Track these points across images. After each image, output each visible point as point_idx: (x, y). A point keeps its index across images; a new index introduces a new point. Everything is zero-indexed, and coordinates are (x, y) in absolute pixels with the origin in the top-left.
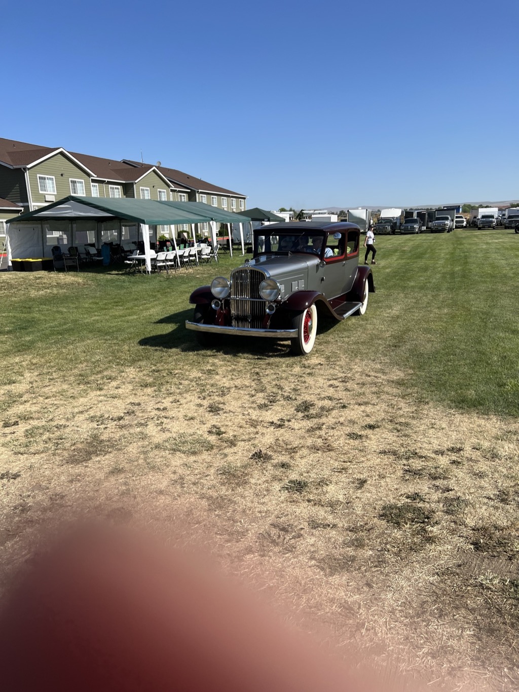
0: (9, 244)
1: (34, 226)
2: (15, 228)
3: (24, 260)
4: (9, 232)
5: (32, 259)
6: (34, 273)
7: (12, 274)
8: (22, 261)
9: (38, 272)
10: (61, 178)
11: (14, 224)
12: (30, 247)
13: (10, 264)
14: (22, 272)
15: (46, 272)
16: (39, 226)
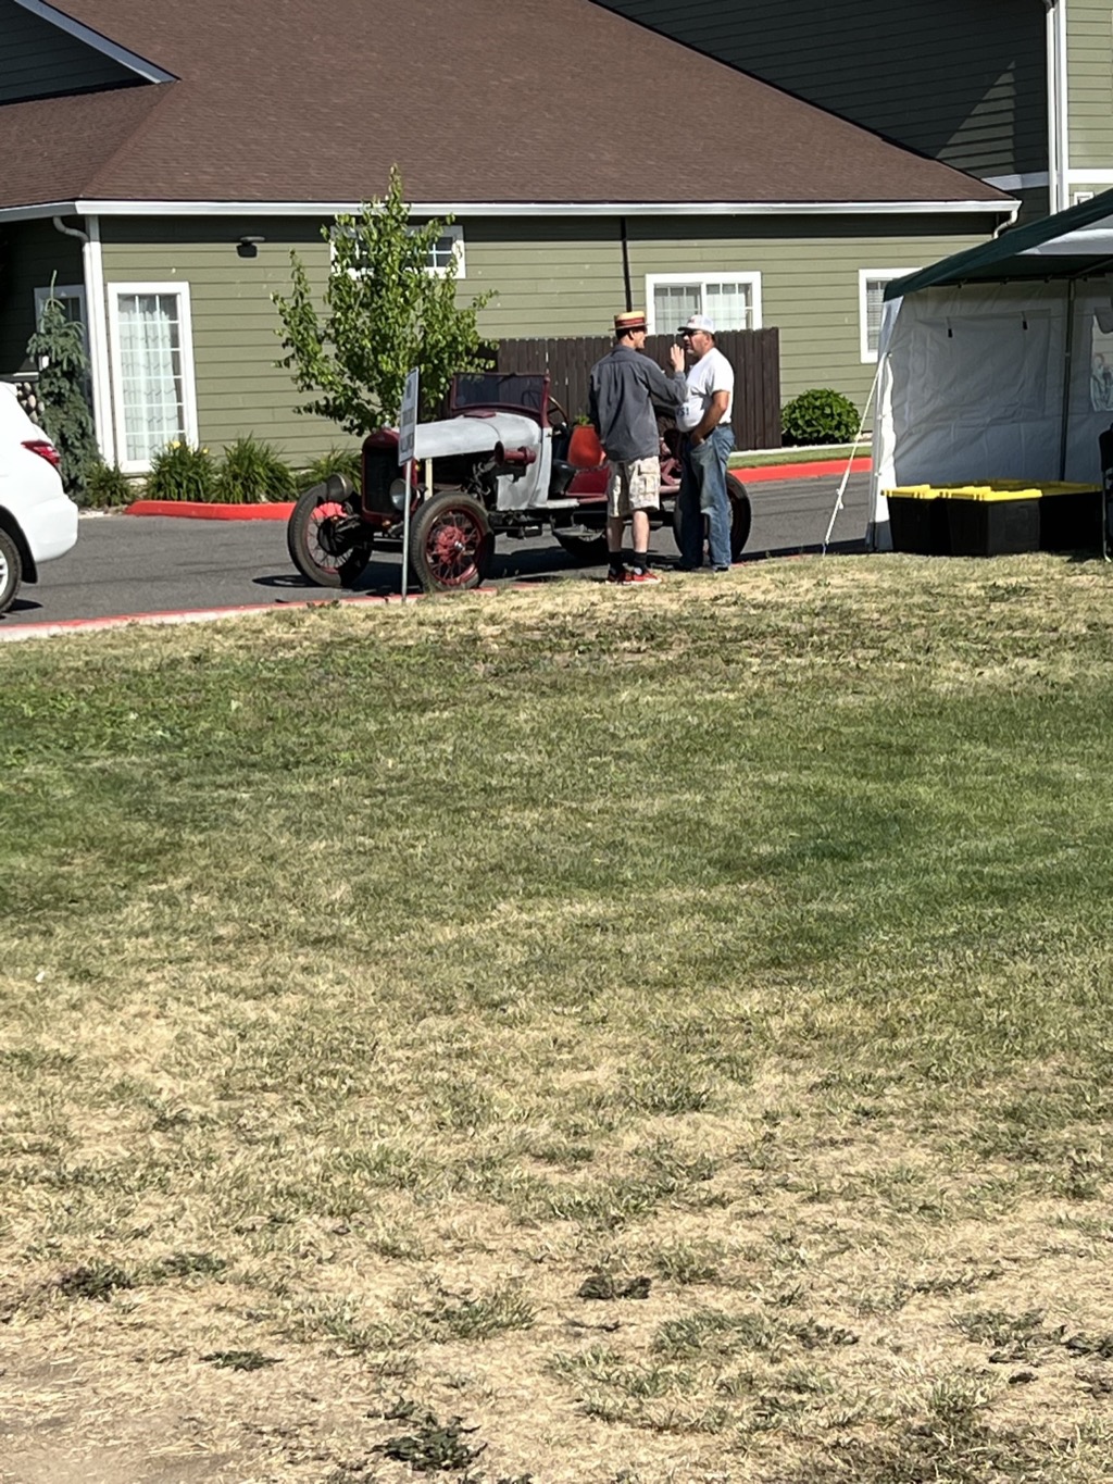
0: (887, 408)
1: (1027, 306)
2: (929, 324)
3: (949, 493)
4: (895, 343)
5: (995, 489)
6: (993, 563)
7: (880, 568)
8: (939, 501)
9: (1014, 558)
11: (924, 298)
12: (994, 422)
13: (882, 514)
14: (933, 560)
15: (1056, 559)
16: (1057, 306)
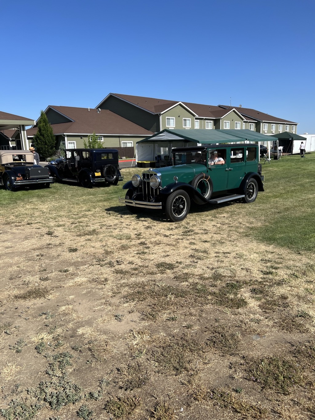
0: (137, 154)
1: (150, 145)
2: (140, 146)
3: (142, 162)
4: (137, 148)
5: (146, 162)
6: (146, 168)
10: (179, 118)
11: (140, 144)
12: (147, 155)
13: (137, 164)
16: (153, 145)
